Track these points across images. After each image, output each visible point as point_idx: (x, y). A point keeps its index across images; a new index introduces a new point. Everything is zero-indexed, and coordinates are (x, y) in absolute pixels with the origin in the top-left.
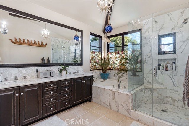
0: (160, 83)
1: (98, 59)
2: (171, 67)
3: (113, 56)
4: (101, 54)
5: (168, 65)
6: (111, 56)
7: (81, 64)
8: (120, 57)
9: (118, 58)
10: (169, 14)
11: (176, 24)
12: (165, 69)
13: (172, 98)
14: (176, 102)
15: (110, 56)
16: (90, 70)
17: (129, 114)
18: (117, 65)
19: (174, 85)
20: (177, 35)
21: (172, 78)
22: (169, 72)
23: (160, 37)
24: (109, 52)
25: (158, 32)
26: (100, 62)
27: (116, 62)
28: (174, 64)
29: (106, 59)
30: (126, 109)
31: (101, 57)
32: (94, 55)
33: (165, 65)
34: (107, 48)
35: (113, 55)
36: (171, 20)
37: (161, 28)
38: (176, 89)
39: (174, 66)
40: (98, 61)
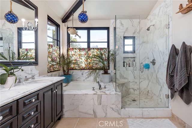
0: (125, 78)
1: (56, 56)
2: (132, 64)
3: (76, 53)
4: (59, 49)
5: (130, 62)
6: (73, 53)
7: (36, 63)
8: (85, 54)
9: (82, 55)
10: (131, 20)
11: (136, 30)
12: (128, 65)
13: (133, 89)
14: (136, 91)
15: (71, 53)
16: (48, 72)
17: (119, 114)
18: (81, 63)
19: (134, 78)
20: (136, 39)
21: (133, 73)
22: (131, 68)
23: (125, 38)
24: (69, 47)
25: (123, 33)
26: (58, 60)
27: (81, 60)
28: (134, 61)
29: (66, 56)
30: (116, 110)
31: (60, 53)
32: (51, 50)
33: (128, 62)
34: (68, 43)
35: (75, 51)
36: (133, 25)
37: (126, 30)
38: (136, 81)
39: (134, 62)
40: (55, 58)
